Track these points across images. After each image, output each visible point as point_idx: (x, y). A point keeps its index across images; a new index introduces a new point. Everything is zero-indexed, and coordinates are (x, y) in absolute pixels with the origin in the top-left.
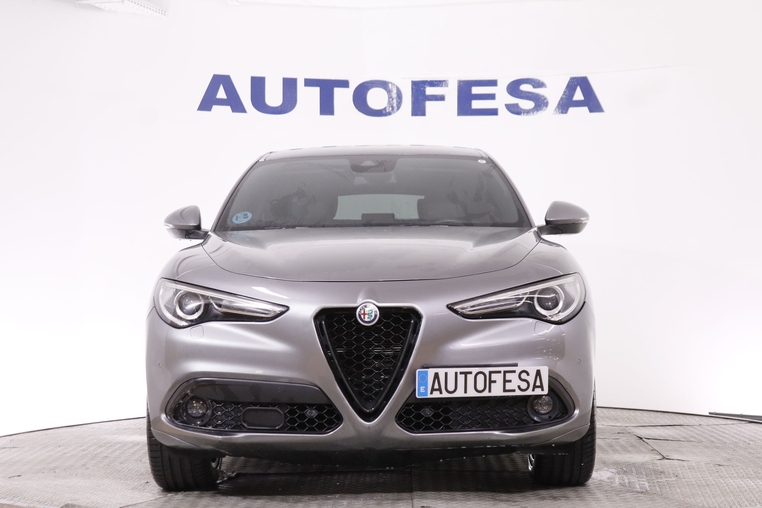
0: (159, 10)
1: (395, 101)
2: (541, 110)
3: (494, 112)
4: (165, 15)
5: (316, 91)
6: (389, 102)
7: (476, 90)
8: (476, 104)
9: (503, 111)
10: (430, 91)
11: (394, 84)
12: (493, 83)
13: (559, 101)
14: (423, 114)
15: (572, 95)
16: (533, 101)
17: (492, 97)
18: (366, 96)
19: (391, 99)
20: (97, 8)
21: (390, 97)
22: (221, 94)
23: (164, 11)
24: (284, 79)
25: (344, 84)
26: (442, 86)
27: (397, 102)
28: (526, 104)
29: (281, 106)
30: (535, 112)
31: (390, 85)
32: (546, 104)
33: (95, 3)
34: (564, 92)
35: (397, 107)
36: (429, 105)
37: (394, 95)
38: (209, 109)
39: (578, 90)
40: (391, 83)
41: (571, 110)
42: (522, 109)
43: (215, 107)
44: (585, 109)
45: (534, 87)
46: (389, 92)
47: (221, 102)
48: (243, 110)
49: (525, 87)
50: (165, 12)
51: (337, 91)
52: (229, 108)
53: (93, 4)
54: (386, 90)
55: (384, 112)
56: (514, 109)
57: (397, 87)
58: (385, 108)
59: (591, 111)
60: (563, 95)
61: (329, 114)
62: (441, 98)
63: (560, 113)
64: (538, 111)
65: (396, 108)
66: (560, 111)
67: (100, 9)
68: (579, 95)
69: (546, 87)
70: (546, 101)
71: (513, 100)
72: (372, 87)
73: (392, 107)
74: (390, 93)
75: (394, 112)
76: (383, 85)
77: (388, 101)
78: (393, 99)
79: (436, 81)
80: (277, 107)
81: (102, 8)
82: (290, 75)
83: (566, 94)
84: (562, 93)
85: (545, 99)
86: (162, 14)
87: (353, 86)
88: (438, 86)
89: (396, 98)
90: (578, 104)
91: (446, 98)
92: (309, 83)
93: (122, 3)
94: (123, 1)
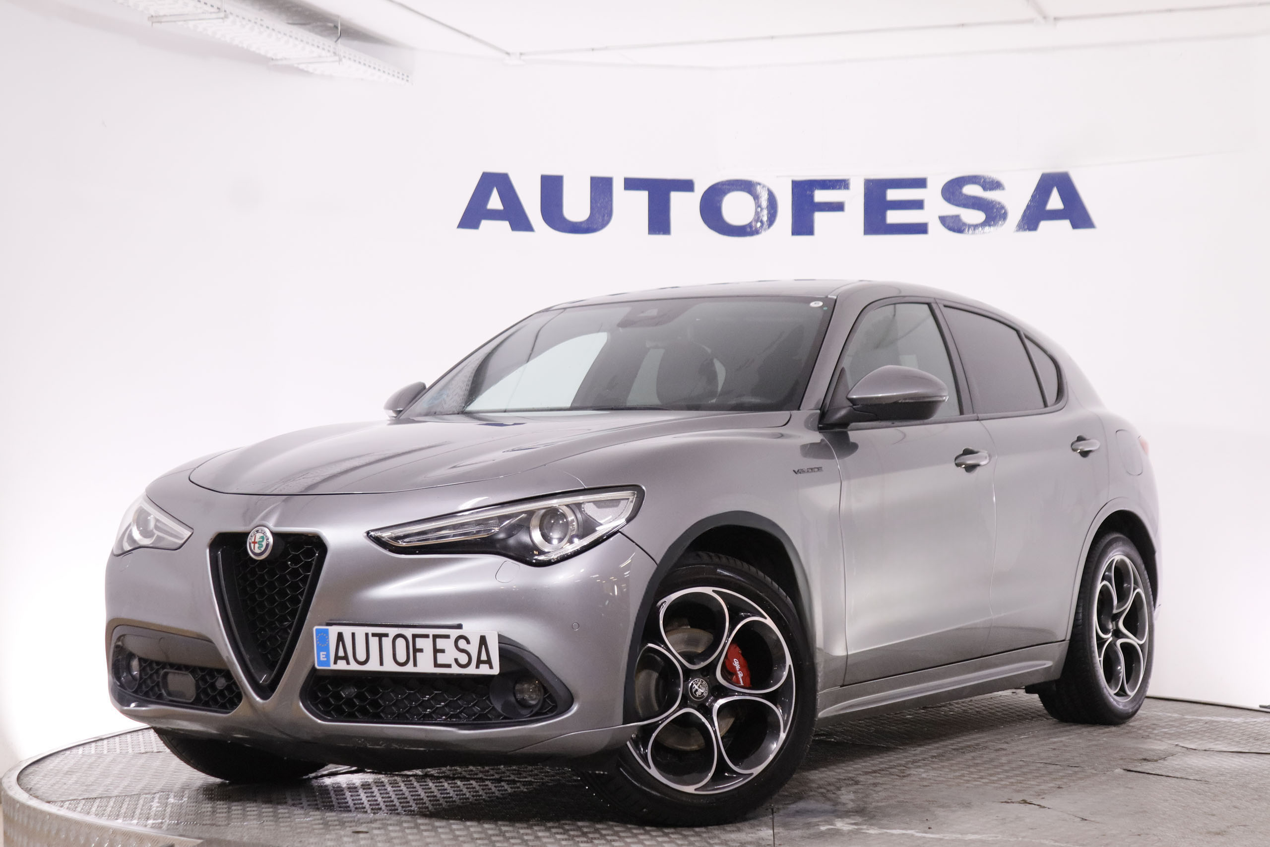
0: (398, 73)
1: (765, 212)
2: (995, 225)
3: (920, 229)
4: (407, 81)
5: (642, 197)
6: (757, 213)
7: (893, 195)
8: (894, 217)
9: (935, 227)
10: (821, 196)
11: (764, 186)
12: (920, 183)
13: (1025, 211)
14: (809, 231)
15: (1045, 202)
16: (983, 211)
17: (918, 205)
18: (721, 204)
19: (759, 209)
20: (302, 71)
21: (758, 205)
22: (495, 202)
23: (405, 75)
24: (593, 179)
25: (687, 186)
26: (839, 189)
27: (769, 213)
28: (973, 216)
29: (588, 220)
30: (987, 229)
31: (758, 187)
32: (1004, 216)
33: (298, 64)
34: (1032, 196)
35: (770, 222)
36: (819, 218)
37: (764, 203)
38: (475, 225)
39: (1055, 194)
40: (759, 184)
41: (1044, 225)
42: (965, 224)
43: (485, 224)
44: (1066, 224)
45: (985, 189)
46: (756, 197)
47: (494, 215)
48: (528, 227)
49: (972, 190)
50: (408, 76)
51: (676, 197)
52: (506, 224)
53: (296, 65)
54: (752, 195)
55: (749, 230)
56: (954, 225)
57: (769, 190)
58: (751, 223)
59: (1075, 226)
60: (1030, 201)
61: (662, 233)
62: (838, 207)
63: (1025, 230)
64: (990, 226)
65: (766, 223)
66: (1026, 227)
67: (307, 72)
68: (1055, 202)
69: (1003, 189)
70: (1003, 211)
71: (951, 210)
72: (729, 191)
73: (762, 222)
74: (758, 201)
75: (765, 230)
76: (747, 186)
77: (755, 212)
78: (762, 209)
79: (830, 181)
80: (581, 223)
81: (310, 71)
82: (602, 172)
83: (1036, 199)
84: (1029, 196)
85: (1003, 207)
86: (403, 79)
87: (700, 188)
88: (833, 189)
89: (767, 207)
90: (1055, 215)
91: (846, 207)
92: (632, 184)
93: (339, 63)
94: (340, 60)
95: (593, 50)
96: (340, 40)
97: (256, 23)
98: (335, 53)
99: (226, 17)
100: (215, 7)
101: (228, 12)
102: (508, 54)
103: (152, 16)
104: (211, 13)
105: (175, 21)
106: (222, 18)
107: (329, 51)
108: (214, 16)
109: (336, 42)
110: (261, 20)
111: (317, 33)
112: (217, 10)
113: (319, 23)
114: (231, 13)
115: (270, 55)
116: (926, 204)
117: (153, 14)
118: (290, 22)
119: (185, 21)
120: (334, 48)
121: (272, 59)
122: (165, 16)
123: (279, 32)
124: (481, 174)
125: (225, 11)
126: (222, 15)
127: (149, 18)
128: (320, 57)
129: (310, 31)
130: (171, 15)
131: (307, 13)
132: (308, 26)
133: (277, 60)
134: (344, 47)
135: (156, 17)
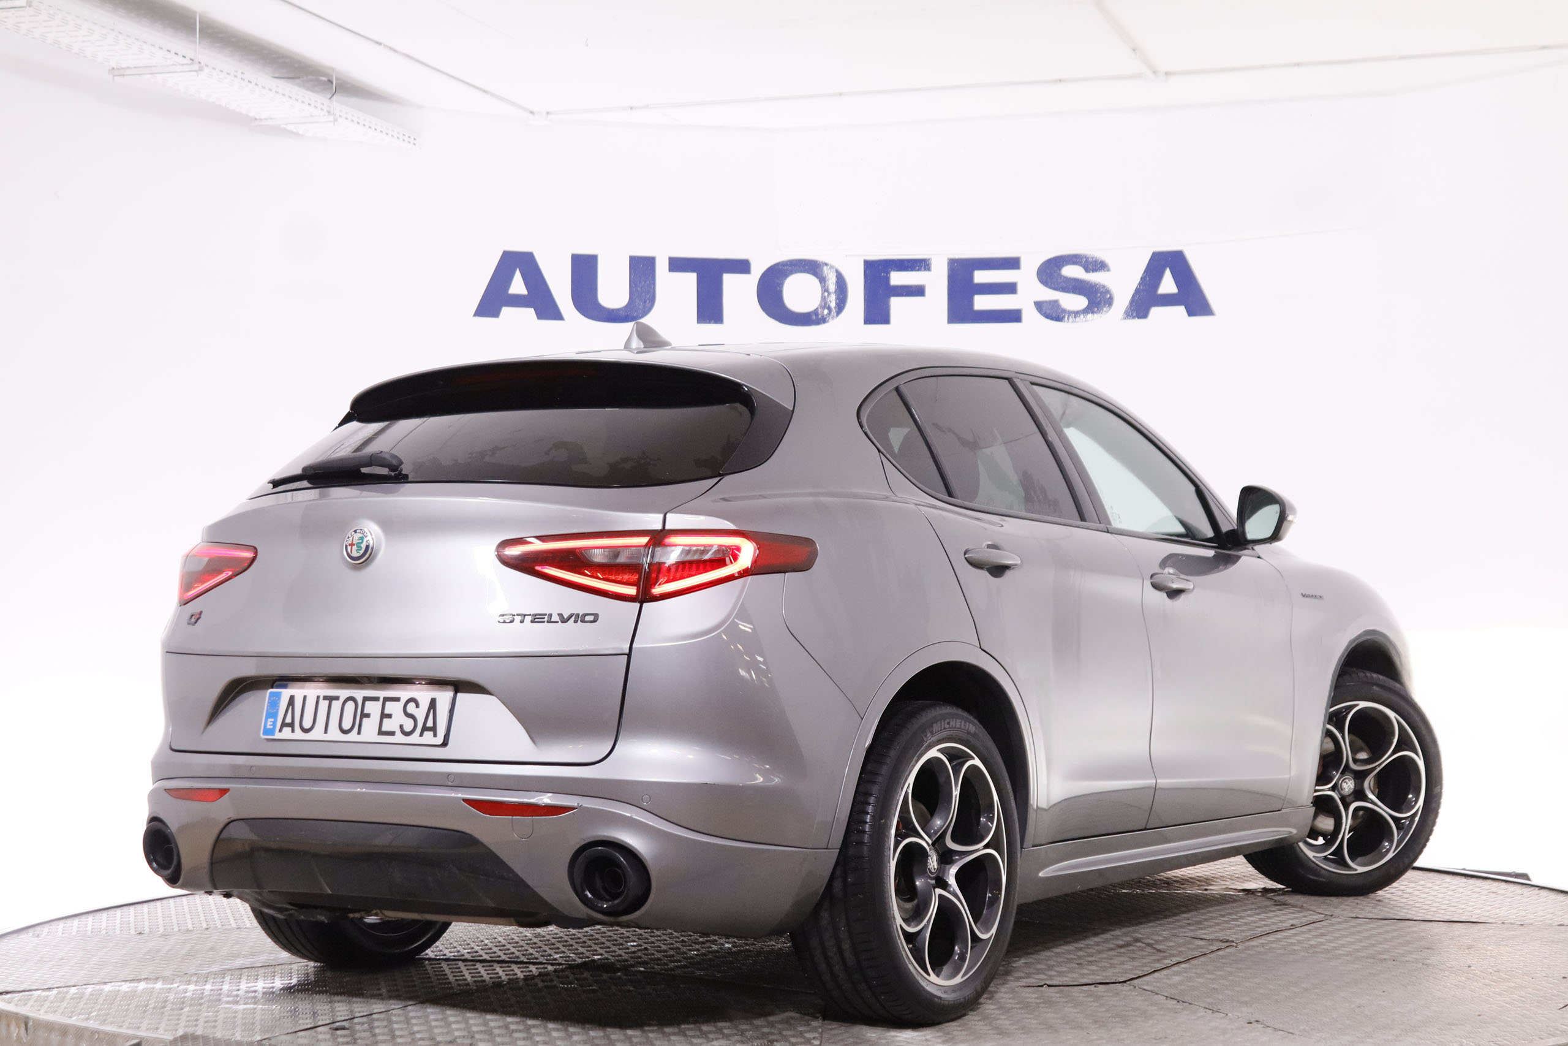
0: (404, 135)
1: (833, 297)
2: (1099, 312)
3: (1013, 316)
4: (414, 144)
5: (690, 280)
6: (824, 299)
7: (981, 277)
8: (982, 302)
9: (1030, 314)
10: (897, 278)
11: (832, 267)
12: (1012, 263)
13: (1133, 296)
14: (886, 320)
15: (1157, 285)
16: (1085, 295)
17: (1010, 288)
18: (782, 287)
19: (826, 294)
20: (291, 133)
21: (825, 290)
22: (518, 286)
23: (412, 138)
24: (633, 260)
25: (742, 266)
26: (918, 270)
27: (838, 298)
28: (1074, 302)
29: (626, 306)
30: (1090, 316)
31: (825, 268)
32: (1109, 302)
33: (287, 124)
34: (1141, 278)
35: (839, 309)
36: (896, 304)
37: (832, 287)
38: (495, 314)
39: (1168, 276)
40: (826, 264)
41: (1155, 312)
42: (1064, 311)
43: (505, 311)
44: (1181, 310)
45: (1087, 270)
46: (823, 280)
47: (517, 301)
48: (556, 315)
49: (1072, 271)
50: (415, 139)
51: (730, 282)
52: (530, 312)
53: (283, 126)
54: (817, 278)
55: (814, 317)
56: (1052, 312)
57: (837, 271)
58: (817, 309)
59: (1191, 313)
60: (1139, 284)
61: (713, 321)
62: (918, 291)
63: (1134, 318)
64: (1093, 313)
65: (834, 310)
66: (1135, 314)
67: (297, 134)
68: (1168, 285)
69: (1109, 270)
70: (1109, 296)
71: (1048, 294)
72: (791, 273)
73: (829, 308)
74: (825, 284)
75: (833, 318)
76: (812, 267)
77: (822, 297)
78: (829, 294)
79: (908, 261)
80: (618, 310)
81: (301, 133)
82: (643, 251)
83: (1146, 282)
84: (1138, 280)
85: (1108, 291)
86: (409, 142)
87: (758, 269)
88: (912, 270)
89: (835, 292)
90: (1168, 300)
91: (927, 291)
92: (678, 265)
93: (334, 124)
94: (336, 120)
95: (631, 108)
96: (334, 97)
97: (235, 76)
98: (329, 112)
99: (201, 69)
100: (188, 58)
101: (203, 64)
102: (532, 113)
103: (113, 69)
104: (183, 65)
105: (140, 75)
106: (196, 71)
107: (322, 109)
108: (187, 68)
109: (330, 98)
110: (242, 73)
111: (308, 89)
112: (191, 62)
113: (310, 77)
114: (207, 66)
115: (252, 114)
116: (1019, 288)
117: (115, 67)
118: (276, 75)
119: (152, 74)
120: (328, 106)
121: (256, 119)
122: (128, 68)
123: (264, 87)
124: (502, 252)
125: (199, 63)
126: (196, 67)
127: (109, 70)
128: (312, 116)
129: (299, 85)
130: (135, 67)
131: (296, 65)
132: (297, 81)
133: (261, 119)
134: (340, 105)
135: (118, 69)
